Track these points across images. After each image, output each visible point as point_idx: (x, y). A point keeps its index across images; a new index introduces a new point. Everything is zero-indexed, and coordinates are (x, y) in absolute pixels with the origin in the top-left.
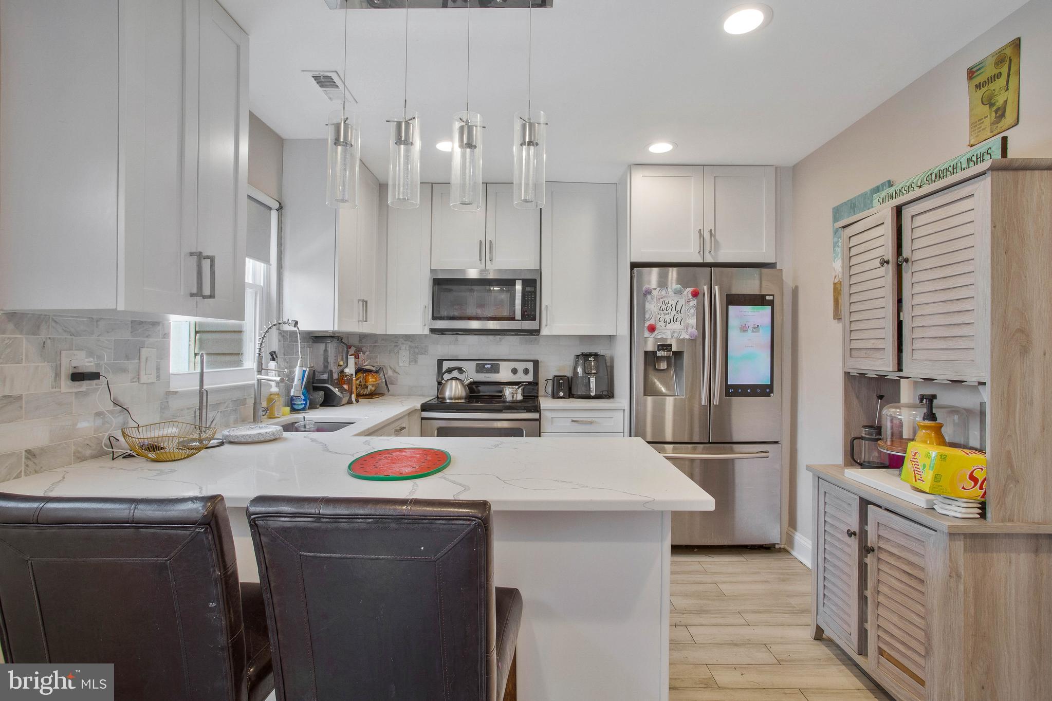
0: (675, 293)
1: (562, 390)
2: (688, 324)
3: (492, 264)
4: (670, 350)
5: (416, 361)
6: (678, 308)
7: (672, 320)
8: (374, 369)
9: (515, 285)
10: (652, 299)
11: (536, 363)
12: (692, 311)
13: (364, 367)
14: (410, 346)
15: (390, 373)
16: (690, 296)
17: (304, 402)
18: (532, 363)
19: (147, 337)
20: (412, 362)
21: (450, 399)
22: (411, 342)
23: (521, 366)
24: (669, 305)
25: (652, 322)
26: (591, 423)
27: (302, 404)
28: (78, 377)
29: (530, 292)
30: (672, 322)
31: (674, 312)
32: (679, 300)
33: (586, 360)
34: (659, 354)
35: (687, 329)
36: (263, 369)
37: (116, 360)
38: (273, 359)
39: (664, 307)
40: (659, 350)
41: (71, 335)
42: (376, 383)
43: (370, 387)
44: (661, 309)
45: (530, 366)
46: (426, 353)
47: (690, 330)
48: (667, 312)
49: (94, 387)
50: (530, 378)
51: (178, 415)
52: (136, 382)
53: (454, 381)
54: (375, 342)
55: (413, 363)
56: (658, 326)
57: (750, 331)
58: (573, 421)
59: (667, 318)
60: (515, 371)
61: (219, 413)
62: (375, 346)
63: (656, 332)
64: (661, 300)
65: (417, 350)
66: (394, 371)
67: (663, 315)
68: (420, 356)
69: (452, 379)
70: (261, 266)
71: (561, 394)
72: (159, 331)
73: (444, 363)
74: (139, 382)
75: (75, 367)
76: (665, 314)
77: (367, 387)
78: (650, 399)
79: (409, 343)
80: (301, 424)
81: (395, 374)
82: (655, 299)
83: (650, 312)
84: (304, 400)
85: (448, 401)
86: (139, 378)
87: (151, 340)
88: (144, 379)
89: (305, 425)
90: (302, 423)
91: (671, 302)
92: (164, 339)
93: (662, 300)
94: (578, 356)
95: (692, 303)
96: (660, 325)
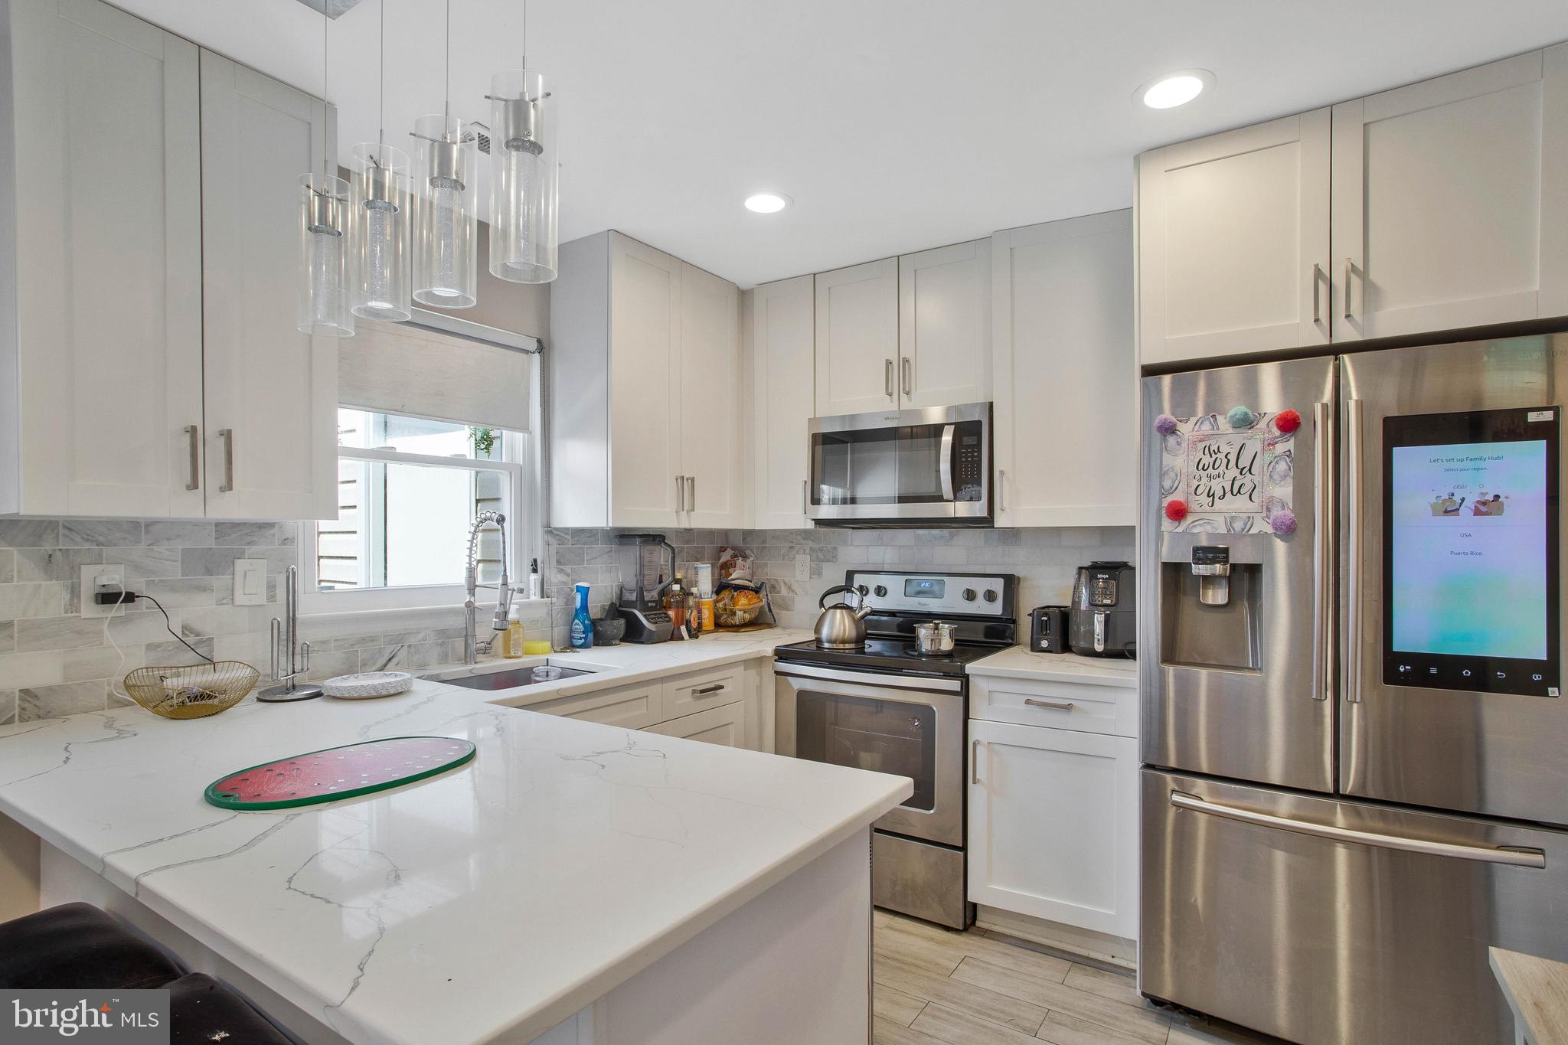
0: (1234, 427)
1: (1045, 636)
2: (1271, 499)
3: (910, 400)
4: (1225, 561)
5: (820, 574)
6: (1245, 462)
7: (1228, 489)
8: (751, 585)
9: (940, 436)
10: (1179, 444)
11: (1011, 582)
12: (1282, 466)
13: (733, 582)
14: (811, 548)
15: (784, 592)
16: (1277, 432)
17: (584, 636)
18: (1001, 581)
19: (249, 544)
20: (814, 574)
21: (830, 641)
22: (813, 541)
23: (980, 586)
24: (1222, 456)
25: (1178, 496)
26: (1068, 708)
27: (581, 639)
28: (107, 598)
29: (969, 446)
30: (1228, 495)
31: (1233, 472)
32: (1248, 443)
33: (1092, 578)
34: (1199, 570)
35: (1269, 510)
36: (477, 586)
37: (187, 575)
38: (535, 571)
39: (1207, 460)
40: (1198, 561)
41: (97, 545)
42: (751, 607)
43: (739, 614)
44: (1200, 467)
45: (998, 586)
46: (834, 560)
47: (1277, 512)
48: (1216, 472)
49: (144, 610)
50: (996, 609)
51: (316, 649)
52: (227, 604)
53: (838, 611)
54: (764, 542)
55: (816, 576)
56: (1193, 506)
57: (1466, 511)
58: (1028, 702)
59: (1217, 486)
60: (970, 595)
61: (406, 648)
62: (764, 548)
63: (1190, 519)
64: (1201, 445)
65: (821, 555)
66: (790, 588)
67: (1205, 480)
68: (825, 565)
69: (835, 607)
70: (519, 437)
71: (1044, 644)
72: (274, 535)
73: (856, 576)
74: (233, 603)
75: (104, 586)
76: (1210, 477)
77: (734, 614)
78: (1171, 670)
79: (811, 543)
80: (539, 670)
81: (791, 594)
82: (1184, 445)
83: (1172, 475)
84: (584, 632)
85: (826, 645)
86: (233, 599)
87: (254, 549)
88: (240, 598)
89: (547, 672)
90: (542, 668)
91: (1224, 449)
92: (284, 547)
93: (1203, 445)
94: (1081, 568)
95: (1280, 448)
96: (1199, 504)
